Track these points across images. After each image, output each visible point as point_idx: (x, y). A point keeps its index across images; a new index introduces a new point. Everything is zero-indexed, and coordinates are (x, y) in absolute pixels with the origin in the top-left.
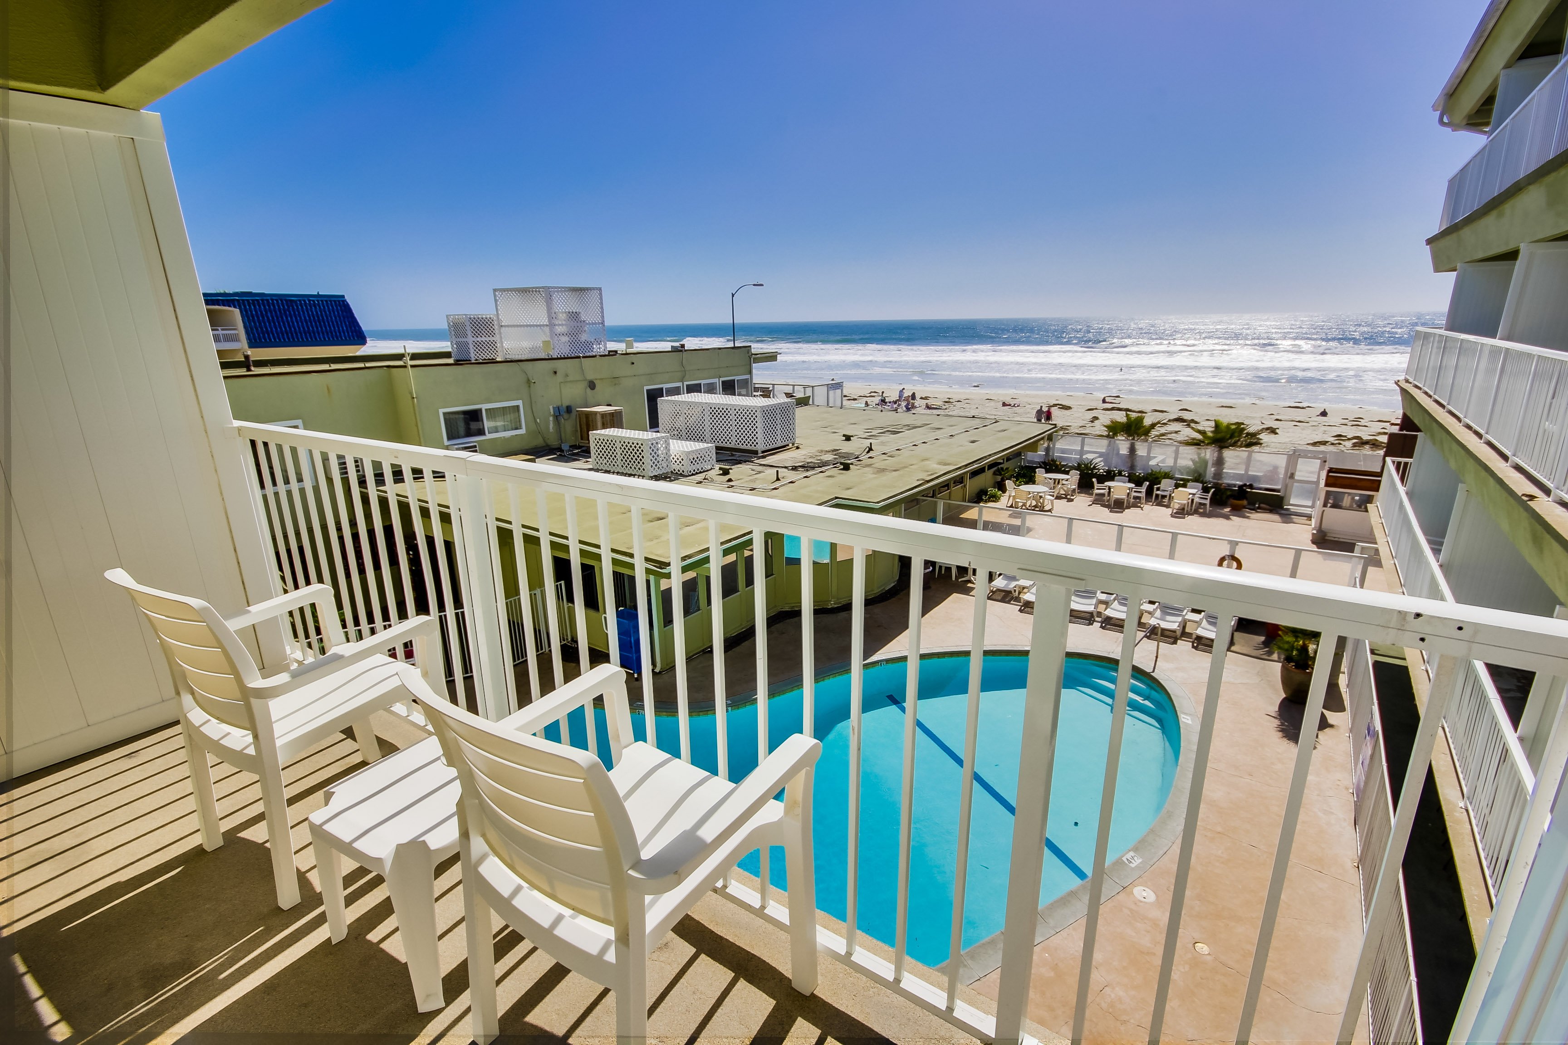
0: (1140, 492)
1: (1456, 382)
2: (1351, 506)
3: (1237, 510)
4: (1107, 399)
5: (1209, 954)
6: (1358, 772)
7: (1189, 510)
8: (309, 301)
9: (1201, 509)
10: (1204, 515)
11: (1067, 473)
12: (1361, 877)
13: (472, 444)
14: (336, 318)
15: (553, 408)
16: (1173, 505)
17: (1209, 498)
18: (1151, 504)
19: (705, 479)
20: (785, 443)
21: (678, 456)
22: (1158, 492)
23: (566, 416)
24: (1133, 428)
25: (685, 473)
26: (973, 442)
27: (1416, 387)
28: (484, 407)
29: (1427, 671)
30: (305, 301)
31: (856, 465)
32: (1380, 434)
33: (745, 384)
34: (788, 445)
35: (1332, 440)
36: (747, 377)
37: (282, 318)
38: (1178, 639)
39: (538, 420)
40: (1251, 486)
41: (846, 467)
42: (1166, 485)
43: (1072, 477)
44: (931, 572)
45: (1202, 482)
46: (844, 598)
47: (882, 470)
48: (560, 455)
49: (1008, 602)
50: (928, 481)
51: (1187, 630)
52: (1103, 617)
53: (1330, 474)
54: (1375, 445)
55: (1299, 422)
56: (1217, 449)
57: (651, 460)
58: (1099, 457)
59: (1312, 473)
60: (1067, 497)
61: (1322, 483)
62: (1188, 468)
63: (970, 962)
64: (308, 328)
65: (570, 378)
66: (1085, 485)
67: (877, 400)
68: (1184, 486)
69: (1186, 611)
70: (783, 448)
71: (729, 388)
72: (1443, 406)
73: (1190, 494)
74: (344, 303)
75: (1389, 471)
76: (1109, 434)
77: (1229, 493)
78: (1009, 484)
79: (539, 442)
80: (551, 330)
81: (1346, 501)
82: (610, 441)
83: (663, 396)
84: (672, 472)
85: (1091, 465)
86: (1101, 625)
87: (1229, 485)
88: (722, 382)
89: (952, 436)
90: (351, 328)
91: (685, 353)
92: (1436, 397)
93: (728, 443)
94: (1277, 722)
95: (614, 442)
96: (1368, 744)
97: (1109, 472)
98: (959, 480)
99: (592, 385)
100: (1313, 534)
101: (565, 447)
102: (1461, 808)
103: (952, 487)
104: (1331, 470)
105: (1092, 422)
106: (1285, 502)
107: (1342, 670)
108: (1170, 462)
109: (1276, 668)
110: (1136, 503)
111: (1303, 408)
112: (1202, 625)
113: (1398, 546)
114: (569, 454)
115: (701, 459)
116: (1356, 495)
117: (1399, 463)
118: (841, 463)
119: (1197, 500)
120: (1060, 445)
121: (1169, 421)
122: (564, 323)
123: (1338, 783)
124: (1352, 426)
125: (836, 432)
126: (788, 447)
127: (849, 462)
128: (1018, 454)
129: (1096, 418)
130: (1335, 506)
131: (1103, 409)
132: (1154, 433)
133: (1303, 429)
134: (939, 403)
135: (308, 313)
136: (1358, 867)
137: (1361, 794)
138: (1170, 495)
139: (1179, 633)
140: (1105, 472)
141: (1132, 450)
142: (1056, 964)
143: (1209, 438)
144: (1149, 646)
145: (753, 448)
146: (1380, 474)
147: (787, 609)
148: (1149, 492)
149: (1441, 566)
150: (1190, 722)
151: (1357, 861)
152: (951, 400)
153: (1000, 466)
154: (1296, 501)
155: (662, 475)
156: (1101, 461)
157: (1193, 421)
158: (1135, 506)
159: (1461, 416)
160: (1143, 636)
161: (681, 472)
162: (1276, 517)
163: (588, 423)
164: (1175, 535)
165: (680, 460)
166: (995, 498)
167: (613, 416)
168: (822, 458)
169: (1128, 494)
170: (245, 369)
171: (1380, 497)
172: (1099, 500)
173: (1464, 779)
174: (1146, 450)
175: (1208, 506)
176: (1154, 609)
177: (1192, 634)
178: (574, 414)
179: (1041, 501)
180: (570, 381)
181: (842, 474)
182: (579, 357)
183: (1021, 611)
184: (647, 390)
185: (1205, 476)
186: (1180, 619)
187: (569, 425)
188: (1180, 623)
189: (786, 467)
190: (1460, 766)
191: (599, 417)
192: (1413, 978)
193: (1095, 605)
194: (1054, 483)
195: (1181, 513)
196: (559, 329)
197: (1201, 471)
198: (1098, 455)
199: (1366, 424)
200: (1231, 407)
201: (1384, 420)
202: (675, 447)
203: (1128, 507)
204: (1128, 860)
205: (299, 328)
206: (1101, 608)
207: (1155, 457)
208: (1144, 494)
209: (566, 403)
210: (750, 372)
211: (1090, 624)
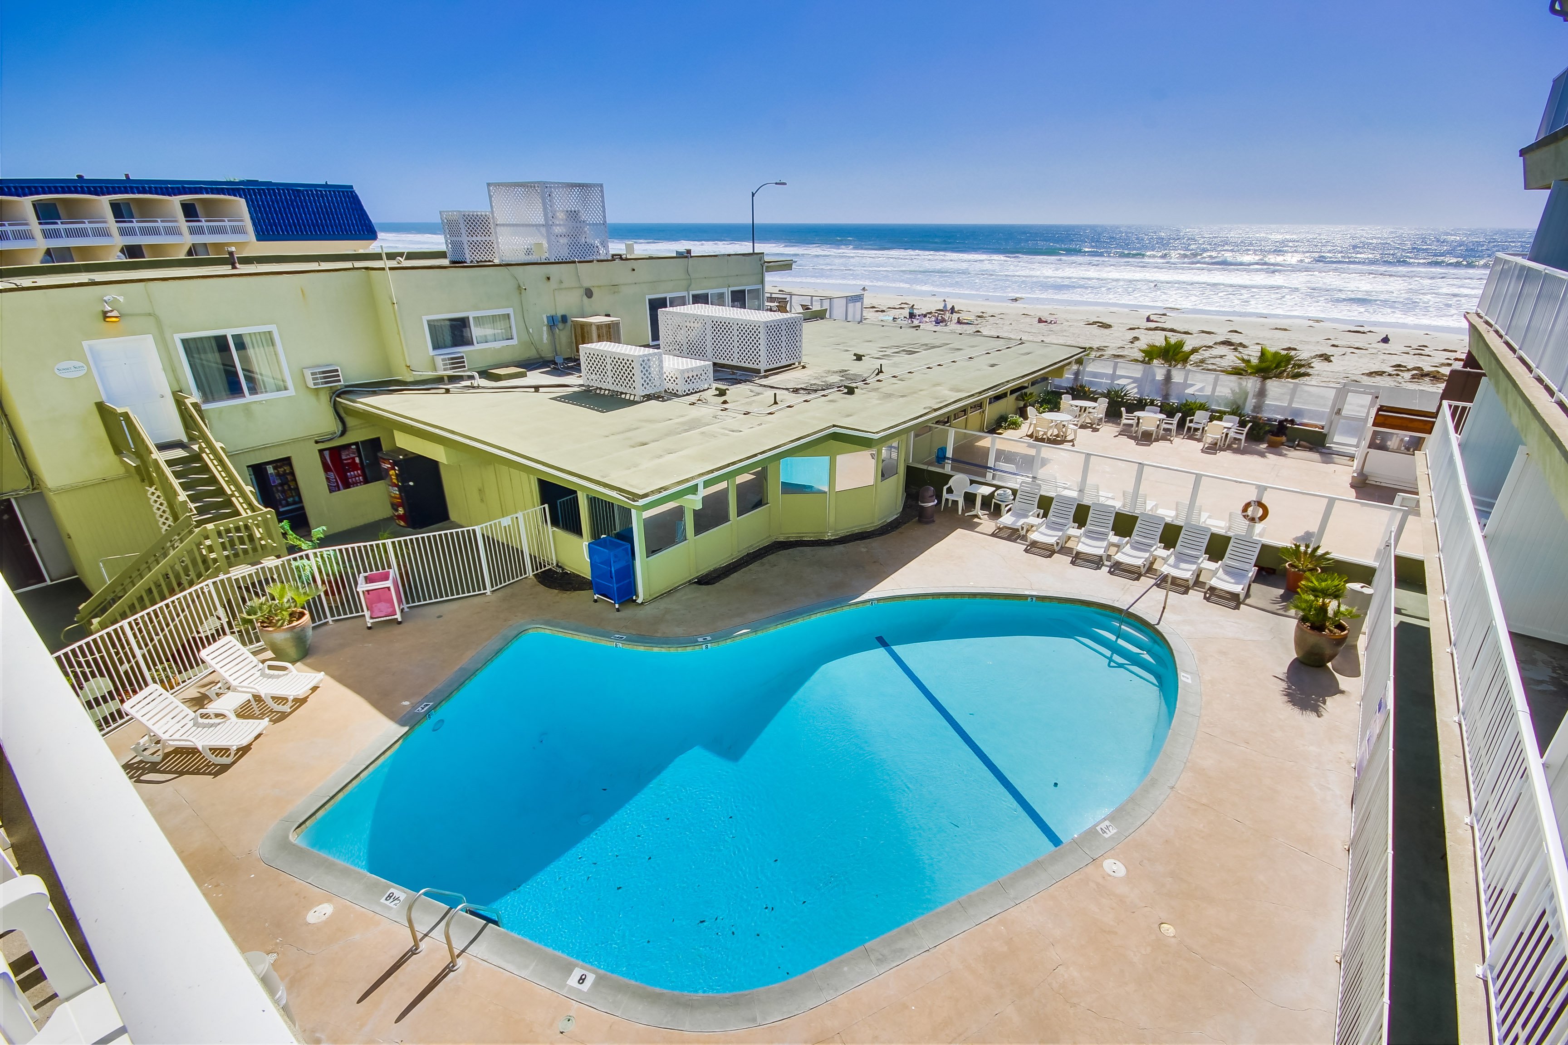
0: (1172, 424)
1: (1533, 324)
2: (1399, 448)
3: (1274, 447)
4: (1152, 318)
5: (1174, 937)
6: (1363, 749)
7: (1222, 445)
8: (316, 191)
9: (1235, 444)
10: (1237, 451)
11: (1095, 400)
12: (1350, 862)
13: (459, 355)
14: (344, 210)
15: (547, 317)
16: (1206, 439)
17: (1245, 433)
18: (1182, 436)
19: (699, 400)
20: (791, 362)
21: (672, 374)
22: (1191, 425)
23: (561, 326)
24: (1171, 353)
25: (680, 393)
26: (992, 366)
27: (1487, 323)
28: (471, 315)
29: (1452, 655)
30: (311, 191)
31: (862, 389)
32: (1443, 365)
33: (757, 294)
34: (794, 364)
35: (1390, 370)
36: (760, 286)
37: (289, 209)
38: (1190, 589)
39: (531, 330)
40: (1292, 422)
41: (851, 391)
42: (1200, 416)
43: (1099, 405)
44: (936, 505)
45: (1240, 415)
46: (842, 530)
47: (889, 396)
48: (554, 368)
49: (1015, 541)
50: (936, 410)
51: (1201, 579)
52: (1112, 561)
53: (1380, 413)
54: (1435, 377)
55: (1357, 348)
56: (1260, 379)
57: (642, 378)
58: (1133, 382)
59: (1362, 406)
60: (1092, 427)
61: (1371, 421)
62: (1227, 398)
63: (921, 931)
64: (317, 221)
65: (563, 286)
66: (1112, 415)
67: (906, 312)
68: (1220, 419)
69: (1201, 559)
70: (788, 367)
71: (739, 299)
72: (1513, 350)
73: (1225, 428)
74: (352, 194)
75: (1444, 416)
76: (1144, 360)
77: (1267, 428)
78: (1030, 410)
79: (532, 353)
80: (547, 231)
81: (1392, 443)
82: (600, 356)
83: (666, 307)
84: (665, 391)
85: (1122, 392)
86: (1110, 570)
87: (1269, 420)
88: (732, 292)
89: (970, 358)
90: (360, 222)
91: (690, 259)
92: (1508, 338)
93: (730, 360)
94: (1284, 685)
95: (604, 357)
96: (1378, 721)
97: (1140, 401)
98: (979, 405)
99: (589, 293)
100: (1353, 477)
101: (559, 360)
102: (1467, 824)
103: (969, 412)
104: (1381, 409)
105: (1132, 342)
106: (1328, 439)
107: (1363, 630)
108: (1208, 392)
109: (1290, 625)
110: (1166, 436)
111: (1364, 333)
112: (1218, 575)
113: (1441, 504)
114: (564, 368)
115: (697, 378)
116: (1406, 436)
117: (1457, 407)
118: (846, 387)
119: (1232, 434)
120: (1091, 368)
121: (1215, 344)
122: (561, 223)
123: (1341, 755)
124: (1414, 355)
125: (847, 351)
126: (794, 366)
127: (854, 385)
128: (1044, 379)
129: (1136, 339)
130: (1383, 447)
131: (1146, 329)
132: (1194, 358)
133: (1360, 357)
134: (972, 318)
135: (316, 204)
136: (1349, 850)
137: (1361, 771)
138: (1203, 428)
139: (1191, 583)
140: (1136, 400)
141: (1168, 377)
142: (1011, 939)
143: (1252, 367)
144: (1158, 594)
145: (755, 366)
146: (1435, 415)
147: (781, 539)
148: (1181, 424)
149: (1485, 537)
150: (1189, 681)
151: (1348, 843)
152: (984, 315)
153: (1023, 391)
154: (1339, 440)
155: (654, 394)
156: (1134, 388)
157: (1241, 344)
158: (1164, 438)
159: (1533, 365)
160: (1152, 584)
161: (675, 391)
162: (1316, 456)
163: (582, 334)
164: (1198, 477)
165: (674, 378)
166: (1015, 426)
167: (610, 328)
168: (827, 379)
169: (1158, 425)
170: (230, 267)
171: (1431, 440)
172: (1127, 432)
173: (1475, 791)
174: (1183, 377)
175: (1243, 441)
176: (1168, 556)
177: (1205, 583)
178: (569, 323)
179: (1064, 429)
180: (566, 288)
181: (845, 398)
182: (574, 262)
183: (1026, 551)
184: (650, 300)
185: (1243, 409)
186: (1194, 567)
187: (564, 335)
188: (1194, 571)
189: (787, 389)
190: (1473, 775)
191: (594, 329)
192: (1386, 999)
193: (1105, 548)
194: (1080, 411)
195: (1213, 448)
196: (557, 230)
197: (1240, 402)
198: (1131, 380)
199: (1429, 353)
200: (1285, 330)
201: (1450, 349)
202: (669, 364)
203: (1157, 440)
204: (1101, 829)
205: (308, 221)
206: (1113, 550)
207: (1192, 385)
208: (1175, 426)
209: (560, 312)
210: (762, 282)
211: (1099, 568)
